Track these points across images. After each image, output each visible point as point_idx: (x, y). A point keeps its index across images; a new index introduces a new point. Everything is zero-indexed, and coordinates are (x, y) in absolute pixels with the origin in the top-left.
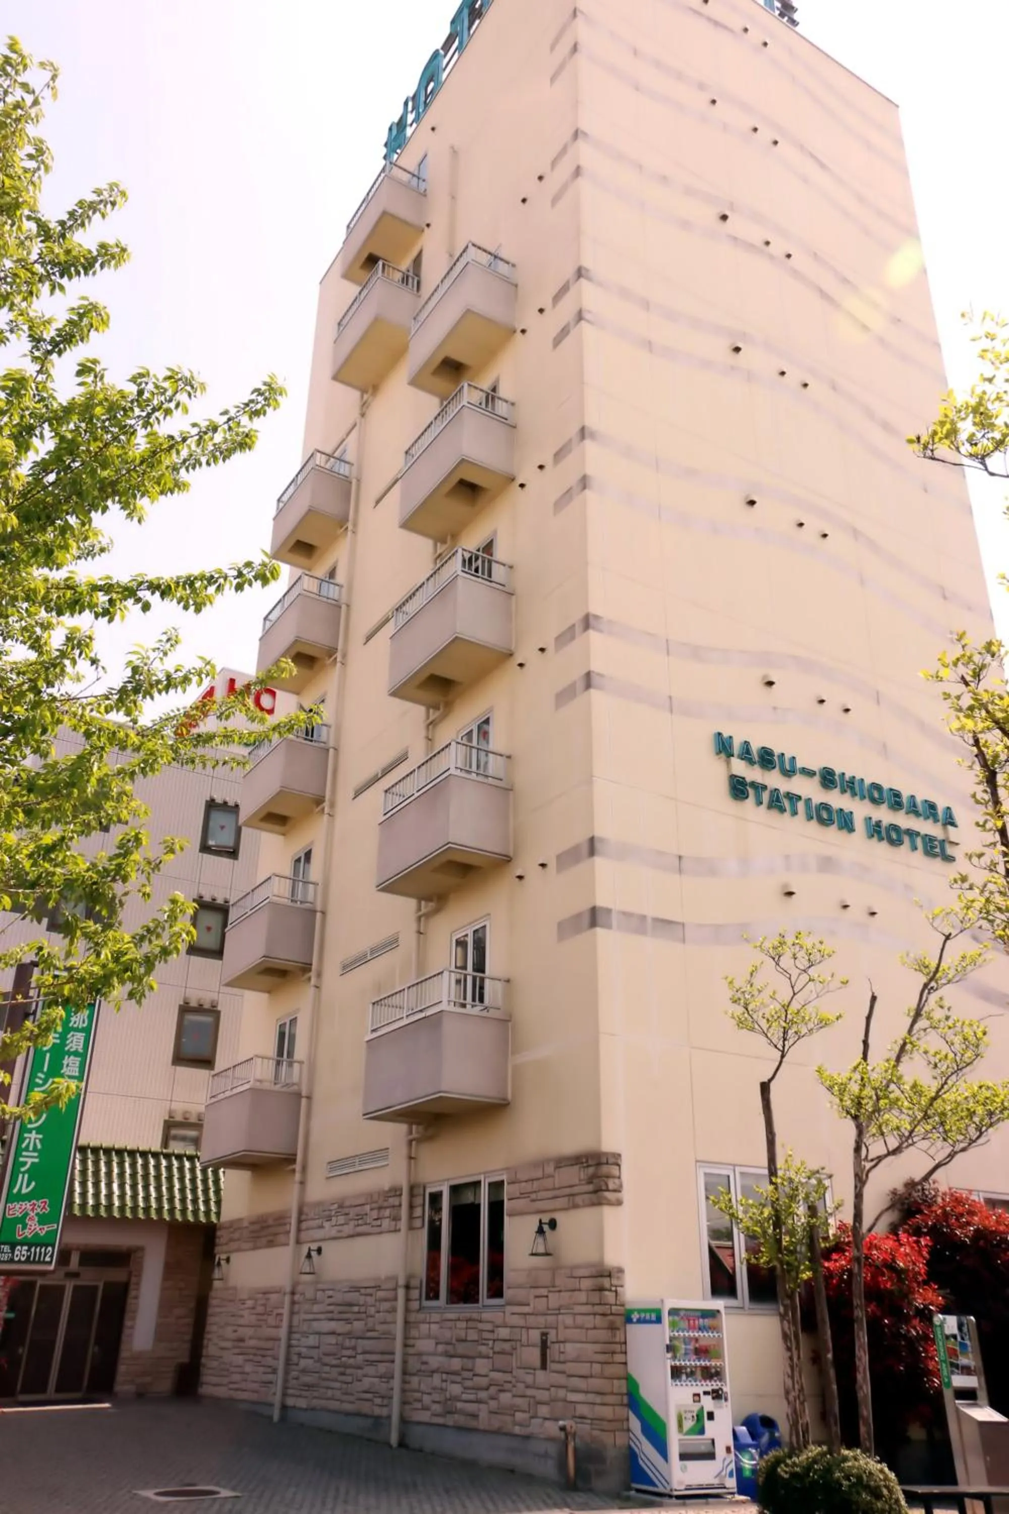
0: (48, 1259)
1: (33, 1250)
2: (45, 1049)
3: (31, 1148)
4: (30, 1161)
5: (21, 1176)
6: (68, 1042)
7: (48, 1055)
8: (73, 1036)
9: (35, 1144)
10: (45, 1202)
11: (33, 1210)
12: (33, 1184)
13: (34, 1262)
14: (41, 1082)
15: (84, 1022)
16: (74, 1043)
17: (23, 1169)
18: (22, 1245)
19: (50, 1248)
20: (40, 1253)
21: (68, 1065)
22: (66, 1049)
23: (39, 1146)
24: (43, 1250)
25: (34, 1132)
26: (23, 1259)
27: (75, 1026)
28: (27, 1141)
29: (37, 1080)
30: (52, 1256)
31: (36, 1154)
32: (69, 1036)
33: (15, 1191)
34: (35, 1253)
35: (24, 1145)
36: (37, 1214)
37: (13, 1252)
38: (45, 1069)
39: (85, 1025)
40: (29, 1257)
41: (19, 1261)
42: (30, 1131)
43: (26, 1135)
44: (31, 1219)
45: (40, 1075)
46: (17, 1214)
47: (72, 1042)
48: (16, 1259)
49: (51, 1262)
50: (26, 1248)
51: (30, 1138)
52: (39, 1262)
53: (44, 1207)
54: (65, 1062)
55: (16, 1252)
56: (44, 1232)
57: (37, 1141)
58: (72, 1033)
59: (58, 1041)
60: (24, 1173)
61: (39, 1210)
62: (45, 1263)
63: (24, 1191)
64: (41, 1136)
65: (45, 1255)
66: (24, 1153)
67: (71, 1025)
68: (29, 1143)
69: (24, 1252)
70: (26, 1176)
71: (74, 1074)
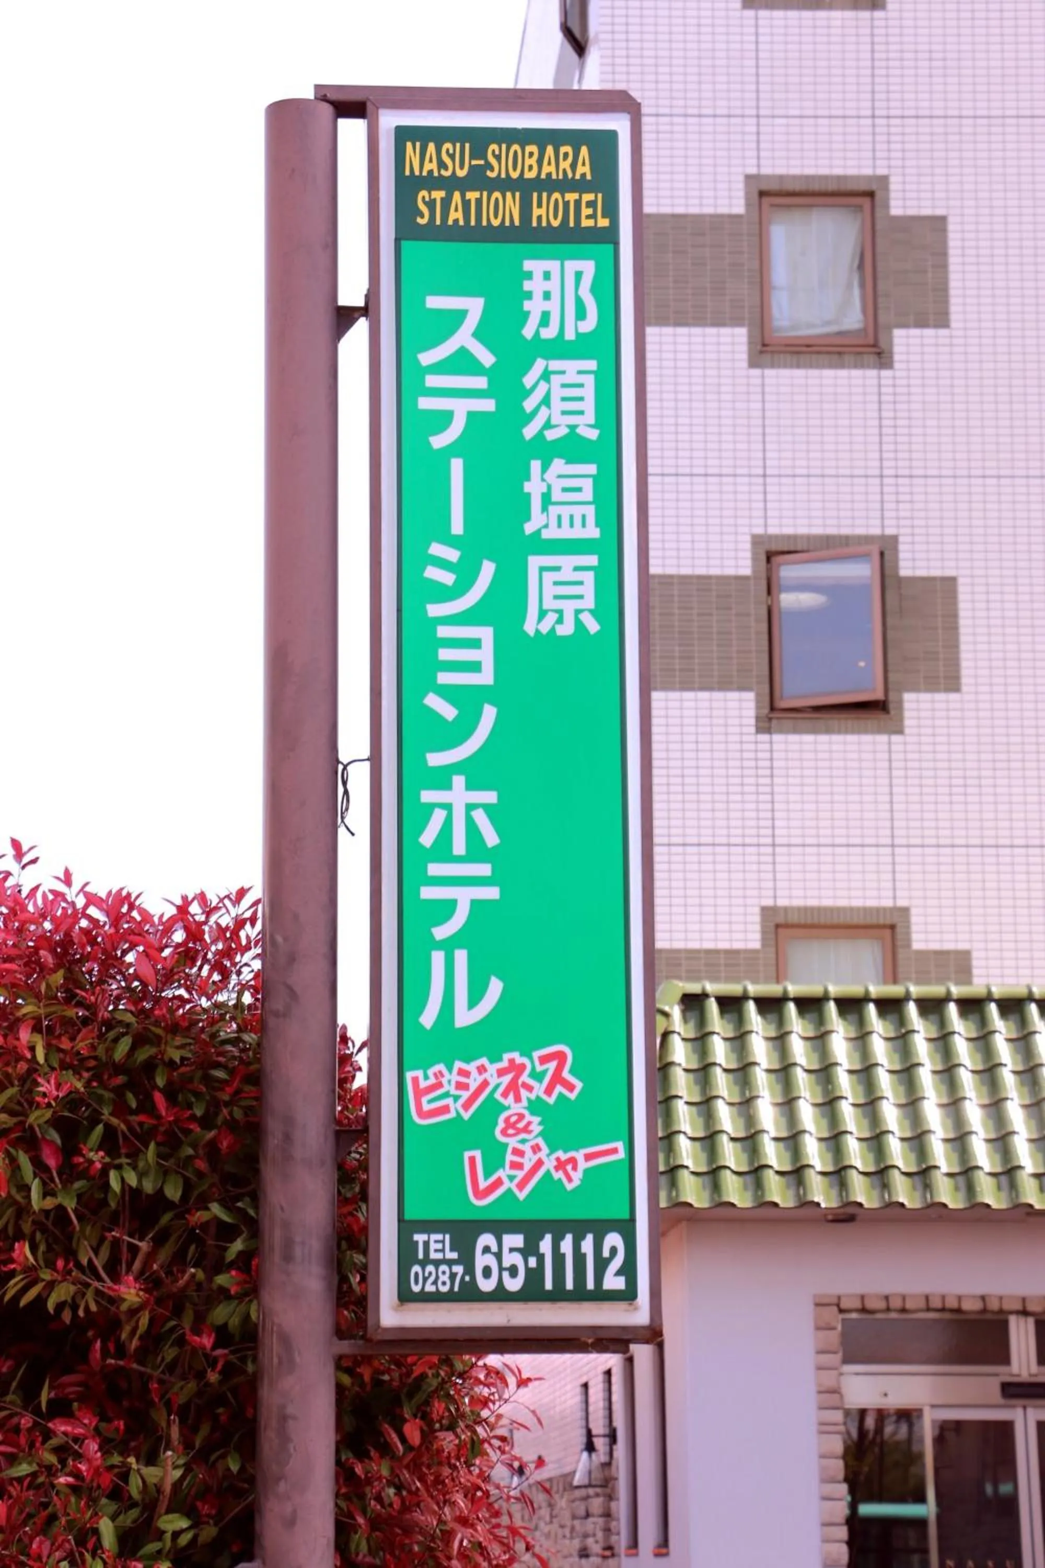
0: (613, 1282)
1: (546, 1245)
2: (438, 442)
3: (459, 848)
4: (464, 896)
5: (438, 958)
6: (529, 405)
7: (457, 466)
8: (546, 376)
9: (472, 828)
10: (560, 1057)
11: (513, 1089)
12: (495, 987)
13: (559, 1295)
14: (448, 578)
15: (581, 314)
16: (557, 406)
17: (441, 933)
18: (499, 1228)
19: (613, 1239)
20: (579, 1259)
21: (547, 500)
22: (529, 432)
23: (491, 838)
24: (587, 1245)
25: (459, 781)
26: (514, 1285)
27: (549, 333)
28: (439, 816)
29: (432, 573)
30: (629, 1270)
31: (485, 870)
32: (528, 381)
33: (428, 1019)
34: (559, 1259)
35: (427, 839)
36: (536, 1107)
37: (467, 1260)
38: (457, 527)
39: (589, 324)
40: (534, 1276)
41: (500, 1295)
42: (441, 777)
43: (427, 796)
44: (513, 1126)
45: (437, 549)
46: (456, 1107)
47: (546, 401)
48: (487, 1285)
49: (629, 1295)
50: (515, 1240)
51: (448, 807)
52: (580, 1295)
53: (557, 1078)
54: (534, 488)
55: (481, 1261)
56: (577, 1176)
57: (480, 816)
58: (540, 365)
59: (488, 405)
60: (449, 946)
61: (539, 1089)
62: (601, 1296)
63: (464, 1017)
64: (491, 797)
65: (601, 1265)
66: (434, 869)
67: (528, 332)
68: (448, 823)
69: (511, 1259)
70: (461, 957)
71: (578, 533)
